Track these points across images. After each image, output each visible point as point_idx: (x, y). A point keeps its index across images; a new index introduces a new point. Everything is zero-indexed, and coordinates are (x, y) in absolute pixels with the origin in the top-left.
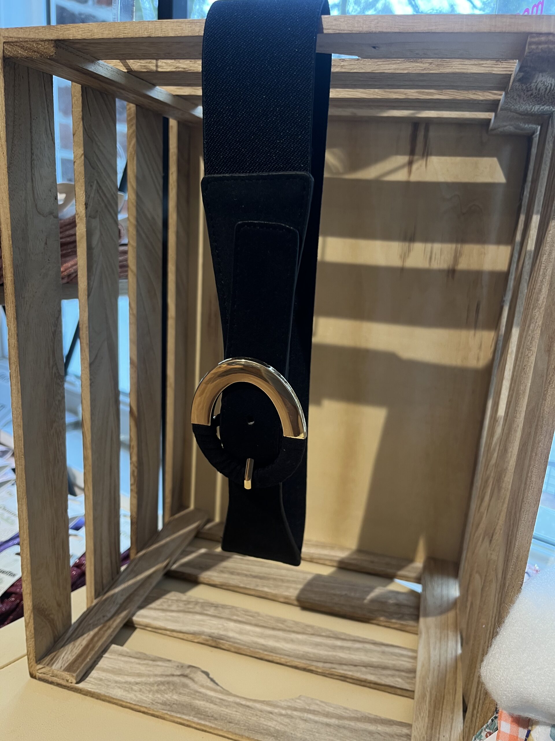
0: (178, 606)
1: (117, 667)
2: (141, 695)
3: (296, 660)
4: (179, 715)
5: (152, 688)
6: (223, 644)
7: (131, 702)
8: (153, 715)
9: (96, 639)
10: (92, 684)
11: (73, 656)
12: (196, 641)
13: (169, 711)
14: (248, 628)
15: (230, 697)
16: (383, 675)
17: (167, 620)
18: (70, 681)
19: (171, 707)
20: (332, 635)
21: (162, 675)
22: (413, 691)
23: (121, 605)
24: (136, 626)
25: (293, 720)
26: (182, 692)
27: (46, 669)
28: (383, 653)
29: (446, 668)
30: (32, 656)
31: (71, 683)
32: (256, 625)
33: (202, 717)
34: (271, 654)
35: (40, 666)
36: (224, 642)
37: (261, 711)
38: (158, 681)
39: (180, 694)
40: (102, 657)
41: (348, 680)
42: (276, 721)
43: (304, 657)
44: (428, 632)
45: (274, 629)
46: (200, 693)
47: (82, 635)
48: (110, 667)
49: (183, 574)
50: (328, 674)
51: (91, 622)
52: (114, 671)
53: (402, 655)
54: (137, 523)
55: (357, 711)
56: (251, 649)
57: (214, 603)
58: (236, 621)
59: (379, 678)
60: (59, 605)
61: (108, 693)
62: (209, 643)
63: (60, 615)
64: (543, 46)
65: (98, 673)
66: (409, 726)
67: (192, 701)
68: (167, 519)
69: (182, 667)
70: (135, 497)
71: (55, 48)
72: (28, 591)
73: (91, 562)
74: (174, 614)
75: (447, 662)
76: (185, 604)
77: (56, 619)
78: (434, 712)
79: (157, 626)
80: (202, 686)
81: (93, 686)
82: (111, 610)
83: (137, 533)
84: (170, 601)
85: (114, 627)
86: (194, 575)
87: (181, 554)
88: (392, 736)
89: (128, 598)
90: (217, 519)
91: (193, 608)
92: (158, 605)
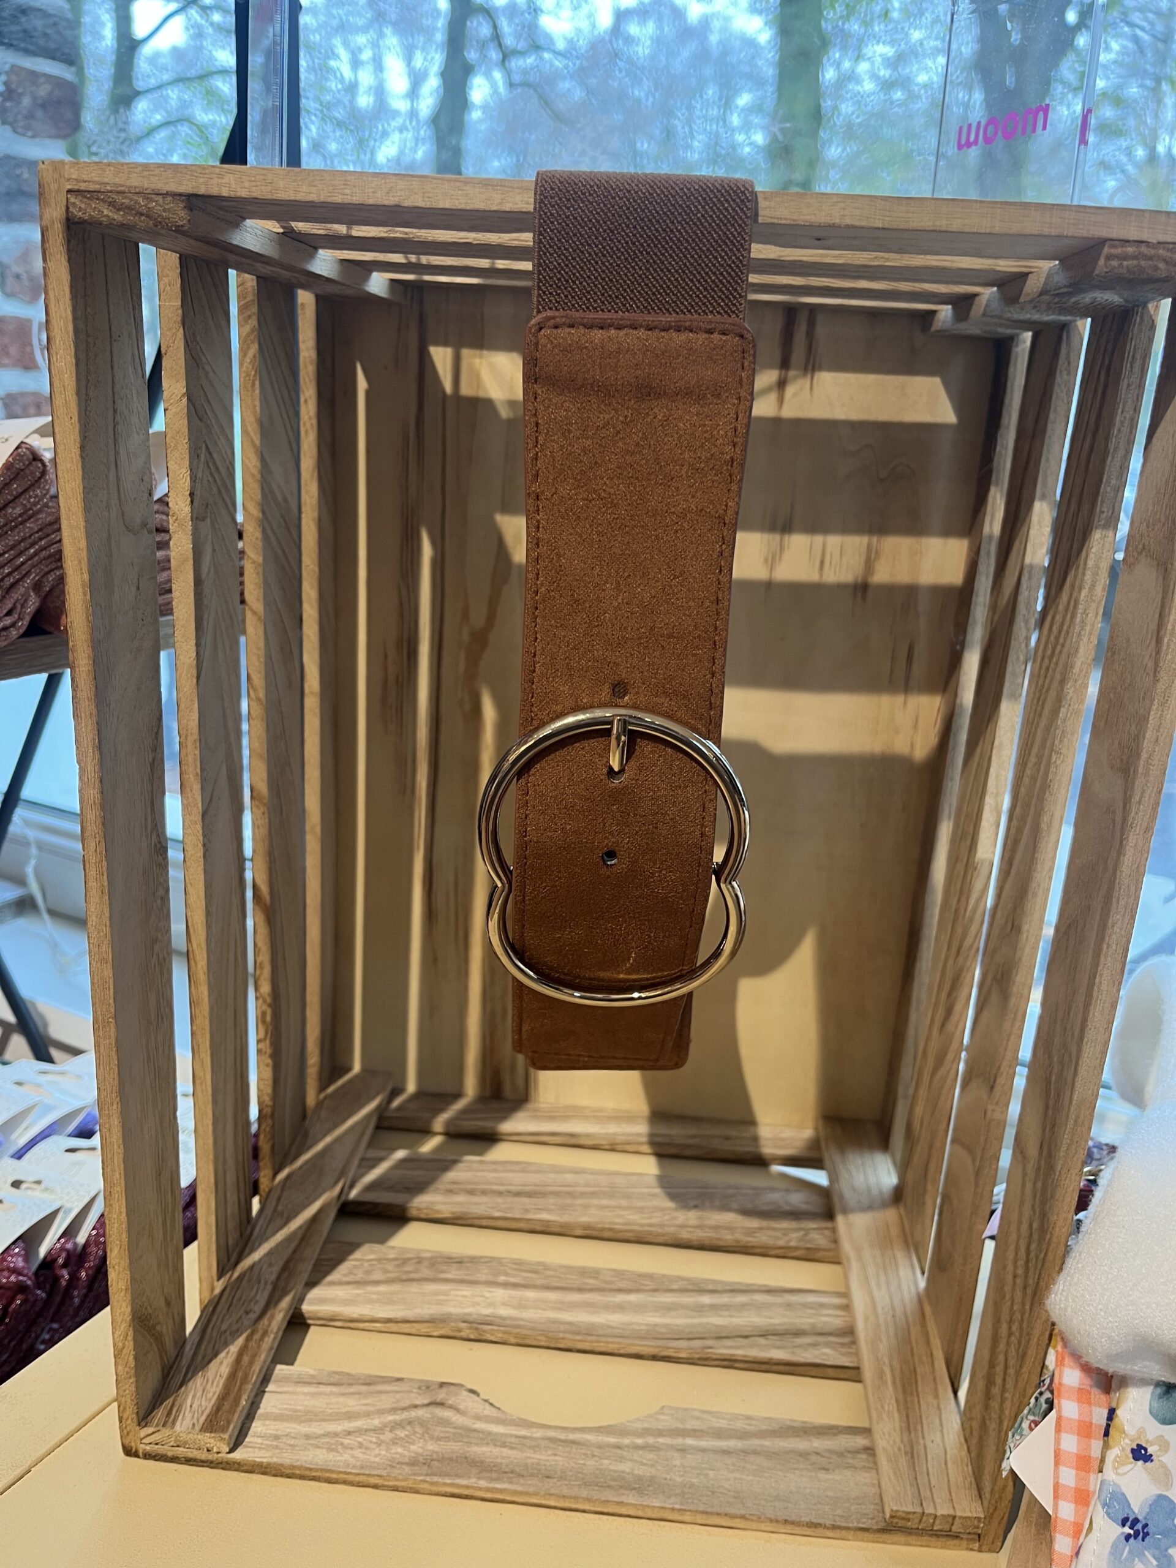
0: (386, 1271)
1: (299, 1408)
2: (364, 1453)
3: (637, 1342)
4: (448, 1481)
6: (492, 1332)
7: (349, 1470)
8: (396, 1489)
9: (246, 1359)
10: (260, 1448)
11: (211, 1398)
12: (435, 1334)
13: (427, 1475)
14: (530, 1294)
15: (534, 1430)
16: (799, 1346)
17: (371, 1301)
18: (215, 1450)
19: (429, 1466)
20: (690, 1287)
21: (393, 1410)
22: (858, 1368)
23: (275, 1285)
24: (310, 1322)
25: (662, 1453)
26: (442, 1435)
27: (166, 1432)
28: (789, 1306)
29: (906, 1317)
30: (130, 1413)
31: (218, 1453)
32: (548, 1288)
33: (494, 1475)
34: (589, 1338)
35: (150, 1430)
36: (495, 1328)
37: (600, 1447)
38: (390, 1422)
39: (439, 1439)
40: (264, 1392)
41: (737, 1365)
42: (631, 1460)
43: (651, 1334)
44: (860, 1258)
45: (580, 1290)
46: (475, 1430)
47: (216, 1355)
48: (286, 1409)
49: (376, 1205)
50: (700, 1359)
51: (224, 1328)
52: (295, 1417)
53: (822, 1306)
54: (272, 1116)
55: (769, 1419)
56: (550, 1334)
57: (454, 1255)
58: (506, 1285)
59: (793, 1353)
60: (168, 1304)
61: (298, 1459)
62: (463, 1334)
63: (170, 1322)
64: (1130, 262)
65: (264, 1425)
66: (867, 1431)
67: (467, 1449)
68: (311, 1099)
69: (428, 1387)
70: (267, 1065)
71: (186, 211)
72: (122, 1285)
73: (209, 1208)
74: (382, 1288)
75: (904, 1307)
76: (398, 1266)
77: (164, 1331)
78: (906, 1401)
79: (355, 1316)
80: (478, 1418)
81: (263, 1453)
82: (258, 1297)
83: (273, 1137)
84: (366, 1264)
85: (275, 1330)
86: (397, 1206)
87: (359, 1166)
88: (840, 1454)
89: (285, 1268)
90: (411, 1087)
91: (416, 1271)
92: (345, 1275)
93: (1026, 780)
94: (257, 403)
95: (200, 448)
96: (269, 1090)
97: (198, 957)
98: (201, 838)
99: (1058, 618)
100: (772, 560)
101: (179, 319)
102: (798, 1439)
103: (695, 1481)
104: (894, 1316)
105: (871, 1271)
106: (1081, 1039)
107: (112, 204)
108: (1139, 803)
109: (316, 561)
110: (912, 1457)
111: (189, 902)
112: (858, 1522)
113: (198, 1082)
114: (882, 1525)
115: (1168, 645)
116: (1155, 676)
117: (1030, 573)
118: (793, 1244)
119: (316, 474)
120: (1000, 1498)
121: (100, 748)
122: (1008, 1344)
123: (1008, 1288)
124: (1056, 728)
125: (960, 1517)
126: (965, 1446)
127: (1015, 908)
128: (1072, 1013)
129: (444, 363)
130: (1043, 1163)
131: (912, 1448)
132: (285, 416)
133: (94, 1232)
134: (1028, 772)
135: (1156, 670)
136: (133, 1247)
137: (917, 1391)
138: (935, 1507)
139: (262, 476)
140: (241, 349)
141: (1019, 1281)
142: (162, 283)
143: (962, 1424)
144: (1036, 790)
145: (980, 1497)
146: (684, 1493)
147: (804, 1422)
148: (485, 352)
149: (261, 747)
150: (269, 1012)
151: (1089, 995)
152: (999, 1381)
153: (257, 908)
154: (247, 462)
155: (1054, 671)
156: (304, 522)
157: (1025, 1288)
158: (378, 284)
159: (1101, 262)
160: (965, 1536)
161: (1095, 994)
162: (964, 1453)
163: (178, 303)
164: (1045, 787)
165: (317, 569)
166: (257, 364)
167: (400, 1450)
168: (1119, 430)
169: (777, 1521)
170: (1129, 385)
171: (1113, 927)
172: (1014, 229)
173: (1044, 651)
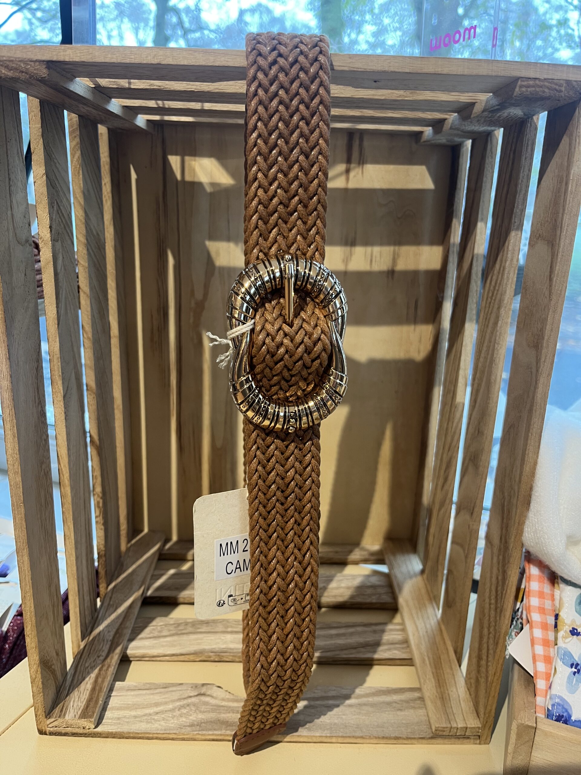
0: (169, 630)
1: (130, 703)
2: (165, 723)
5: (174, 714)
6: (226, 657)
7: (159, 732)
8: (183, 739)
9: (100, 680)
10: (111, 725)
11: (83, 702)
12: (198, 660)
13: (199, 731)
16: (382, 651)
17: (163, 646)
18: (87, 727)
19: (200, 726)
21: (179, 700)
23: (112, 641)
24: (131, 659)
26: (205, 710)
27: (60, 720)
29: (433, 632)
30: (41, 712)
31: (89, 729)
35: (52, 720)
36: (228, 654)
38: (178, 706)
39: (204, 712)
40: (111, 696)
46: (222, 706)
47: (84, 679)
48: (122, 704)
49: (161, 598)
51: (87, 665)
52: (128, 707)
53: (391, 630)
54: (105, 555)
55: (370, 688)
58: (232, 632)
60: (57, 654)
61: (131, 729)
62: (212, 659)
63: (59, 664)
64: (531, 89)
65: (112, 713)
66: (419, 689)
67: (219, 716)
68: (123, 547)
69: (196, 687)
70: (101, 529)
71: (47, 69)
72: (33, 645)
73: (75, 603)
74: (168, 639)
75: (431, 627)
76: (175, 627)
77: (56, 669)
78: (437, 673)
79: (155, 654)
80: (223, 700)
81: (112, 727)
82: (104, 647)
83: (106, 566)
84: (159, 628)
85: (114, 664)
86: (173, 597)
87: (151, 579)
88: (407, 702)
89: (117, 632)
90: (175, 538)
91: (185, 629)
92: (148, 634)
93: (482, 360)
94: (81, 182)
95: (54, 203)
96: (103, 542)
97: (64, 473)
98: (63, 409)
99: (495, 278)
100: (346, 261)
101: (40, 134)
102: (385, 696)
103: (336, 721)
104: (427, 632)
105: (414, 612)
106: (520, 481)
107: (7, 67)
108: (544, 362)
109: (114, 267)
110: (443, 700)
111: (58, 443)
112: (419, 735)
113: (67, 538)
114: (431, 735)
115: (556, 281)
116: (550, 297)
117: (477, 258)
118: (374, 601)
119: (112, 223)
120: (489, 716)
121: (9, 359)
122: (488, 638)
123: (486, 611)
124: (497, 331)
125: (470, 728)
126: (468, 692)
127: (479, 423)
128: (514, 470)
129: (176, 164)
130: (502, 546)
131: (442, 695)
132: (96, 190)
133: (12, 624)
134: (483, 355)
135: (550, 294)
136: (38, 625)
137: (442, 667)
138: (457, 724)
139: (86, 221)
140: (71, 154)
141: (492, 606)
142: (30, 115)
143: (466, 681)
144: (488, 363)
145: (478, 717)
146: (331, 728)
147: (387, 688)
148: (197, 158)
149: (91, 363)
150: (101, 501)
151: (523, 460)
152: (485, 657)
153: (92, 447)
154: (77, 213)
155: (494, 304)
156: (107, 248)
157: (496, 609)
158: (141, 120)
159: (517, 89)
160: (472, 737)
161: (526, 459)
162: (468, 696)
163: (40, 126)
164: (492, 361)
165: (114, 272)
166: (80, 161)
167: (184, 719)
168: (522, 181)
169: (379, 738)
170: (526, 158)
171: (533, 425)
172: (475, 72)
173: (488, 295)
